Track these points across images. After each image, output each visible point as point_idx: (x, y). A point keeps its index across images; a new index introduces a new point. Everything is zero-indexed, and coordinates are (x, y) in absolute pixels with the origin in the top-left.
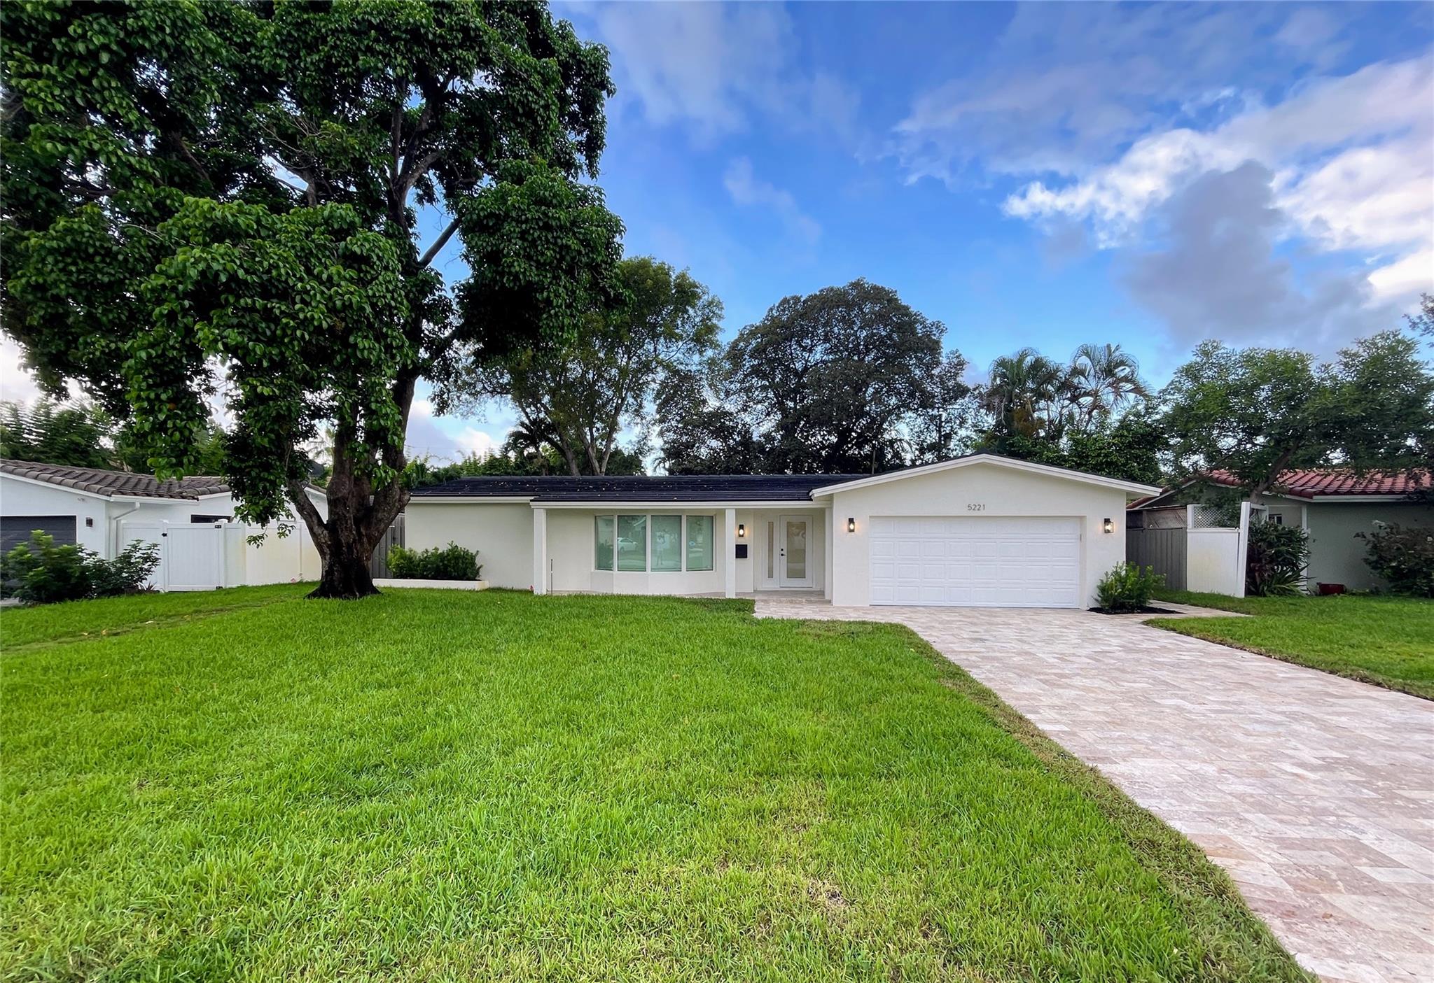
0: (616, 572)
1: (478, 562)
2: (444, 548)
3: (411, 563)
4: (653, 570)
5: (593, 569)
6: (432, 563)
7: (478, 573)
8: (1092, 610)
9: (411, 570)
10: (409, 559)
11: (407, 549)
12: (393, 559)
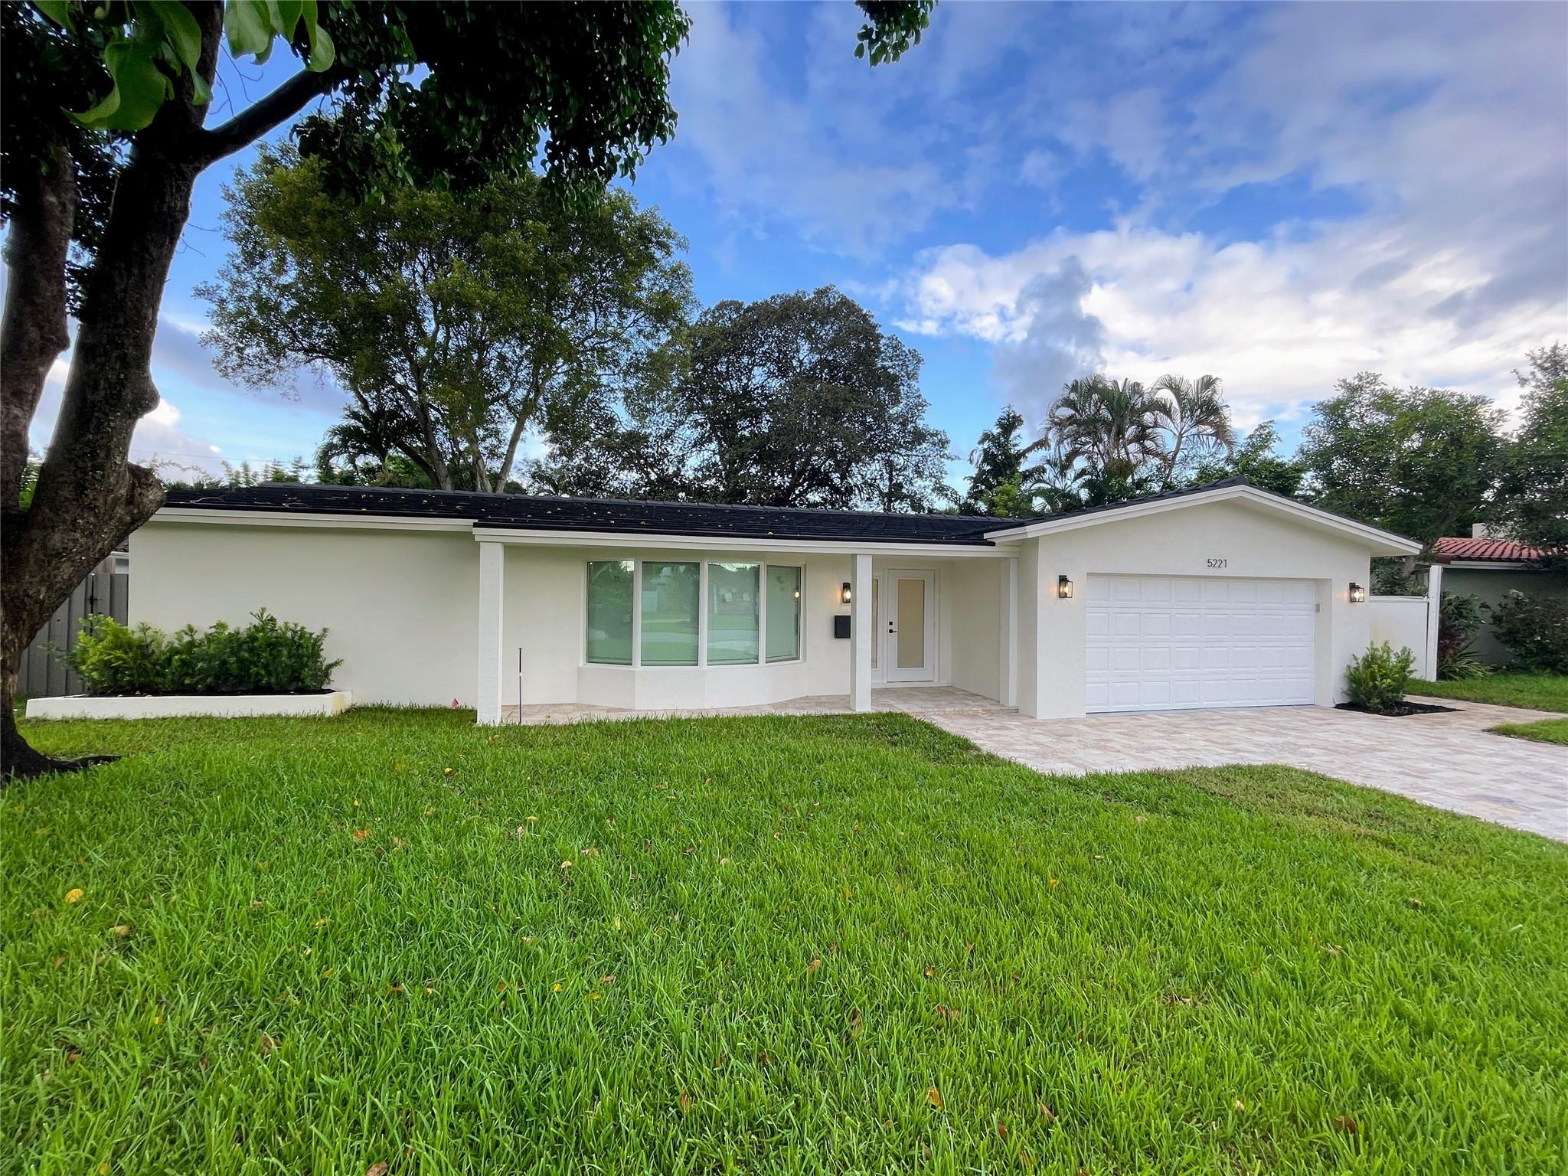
0: (637, 666)
1: (328, 655)
2: (240, 622)
3: (146, 656)
4: (711, 662)
5: (582, 661)
6: (210, 658)
7: (326, 675)
8: (1338, 706)
9: (145, 672)
10: (142, 650)
11: (133, 624)
12: (93, 651)
